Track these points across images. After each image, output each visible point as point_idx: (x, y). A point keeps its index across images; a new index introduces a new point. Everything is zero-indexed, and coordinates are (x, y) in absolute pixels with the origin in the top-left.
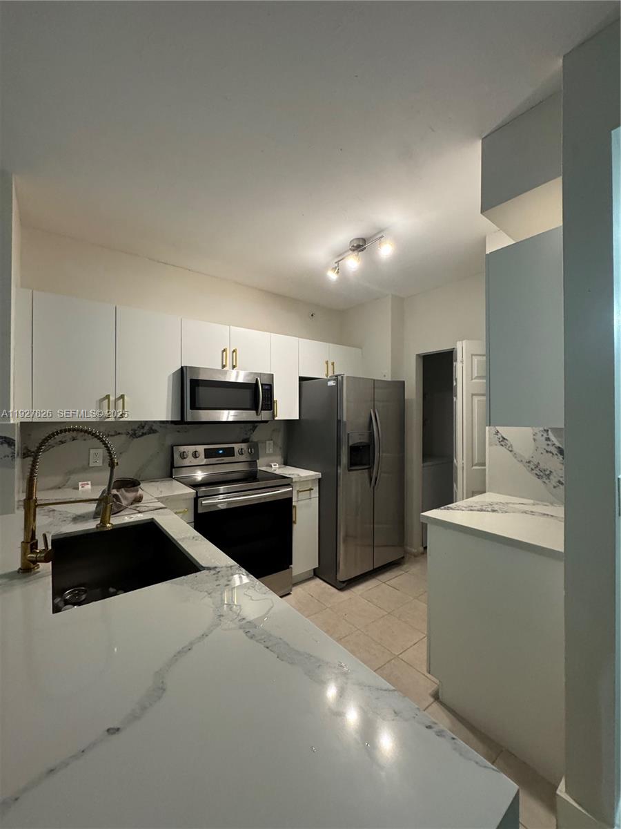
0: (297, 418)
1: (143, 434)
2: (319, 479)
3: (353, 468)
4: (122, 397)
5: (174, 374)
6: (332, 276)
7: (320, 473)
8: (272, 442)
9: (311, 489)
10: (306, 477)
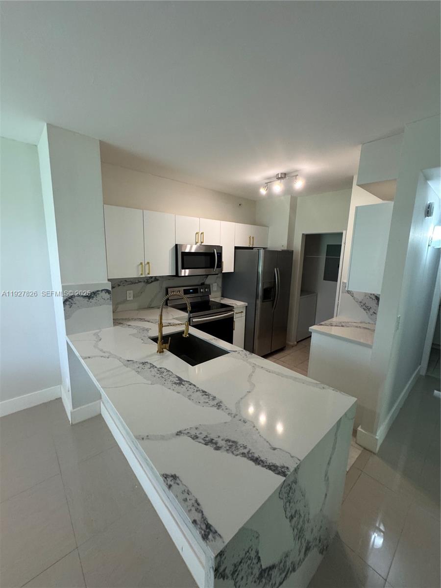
0: (233, 271)
1: (152, 282)
2: (246, 307)
3: (265, 301)
4: (148, 263)
5: (172, 249)
6: (263, 191)
7: (247, 303)
8: (216, 284)
9: (242, 312)
10: (240, 305)
